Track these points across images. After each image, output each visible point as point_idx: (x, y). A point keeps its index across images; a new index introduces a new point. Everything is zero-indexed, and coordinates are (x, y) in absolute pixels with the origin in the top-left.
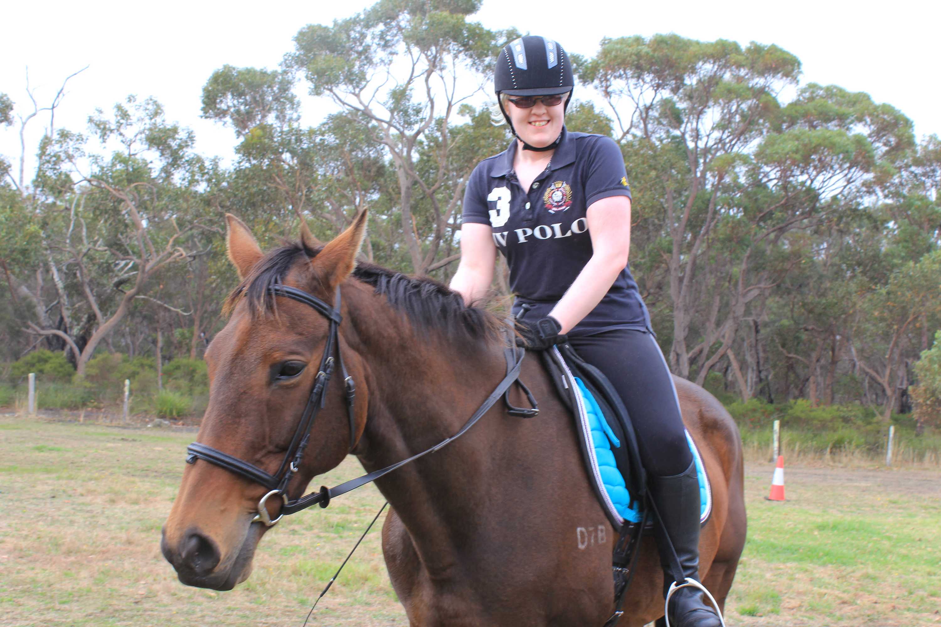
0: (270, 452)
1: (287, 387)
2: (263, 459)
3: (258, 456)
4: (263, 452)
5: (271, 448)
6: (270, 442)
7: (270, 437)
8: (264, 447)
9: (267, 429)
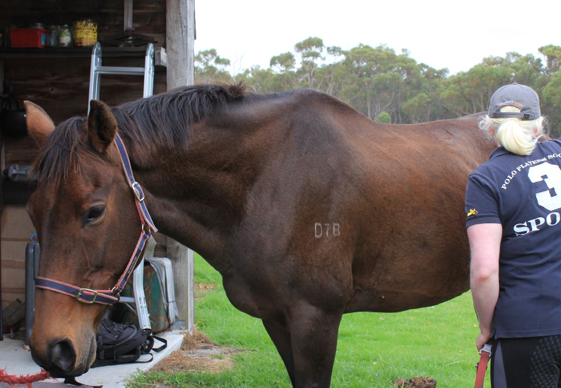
0: (92, 272)
1: (95, 225)
2: (89, 278)
3: (85, 277)
4: (88, 273)
5: (92, 269)
6: (91, 266)
7: (90, 261)
8: (88, 269)
9: (88, 257)
